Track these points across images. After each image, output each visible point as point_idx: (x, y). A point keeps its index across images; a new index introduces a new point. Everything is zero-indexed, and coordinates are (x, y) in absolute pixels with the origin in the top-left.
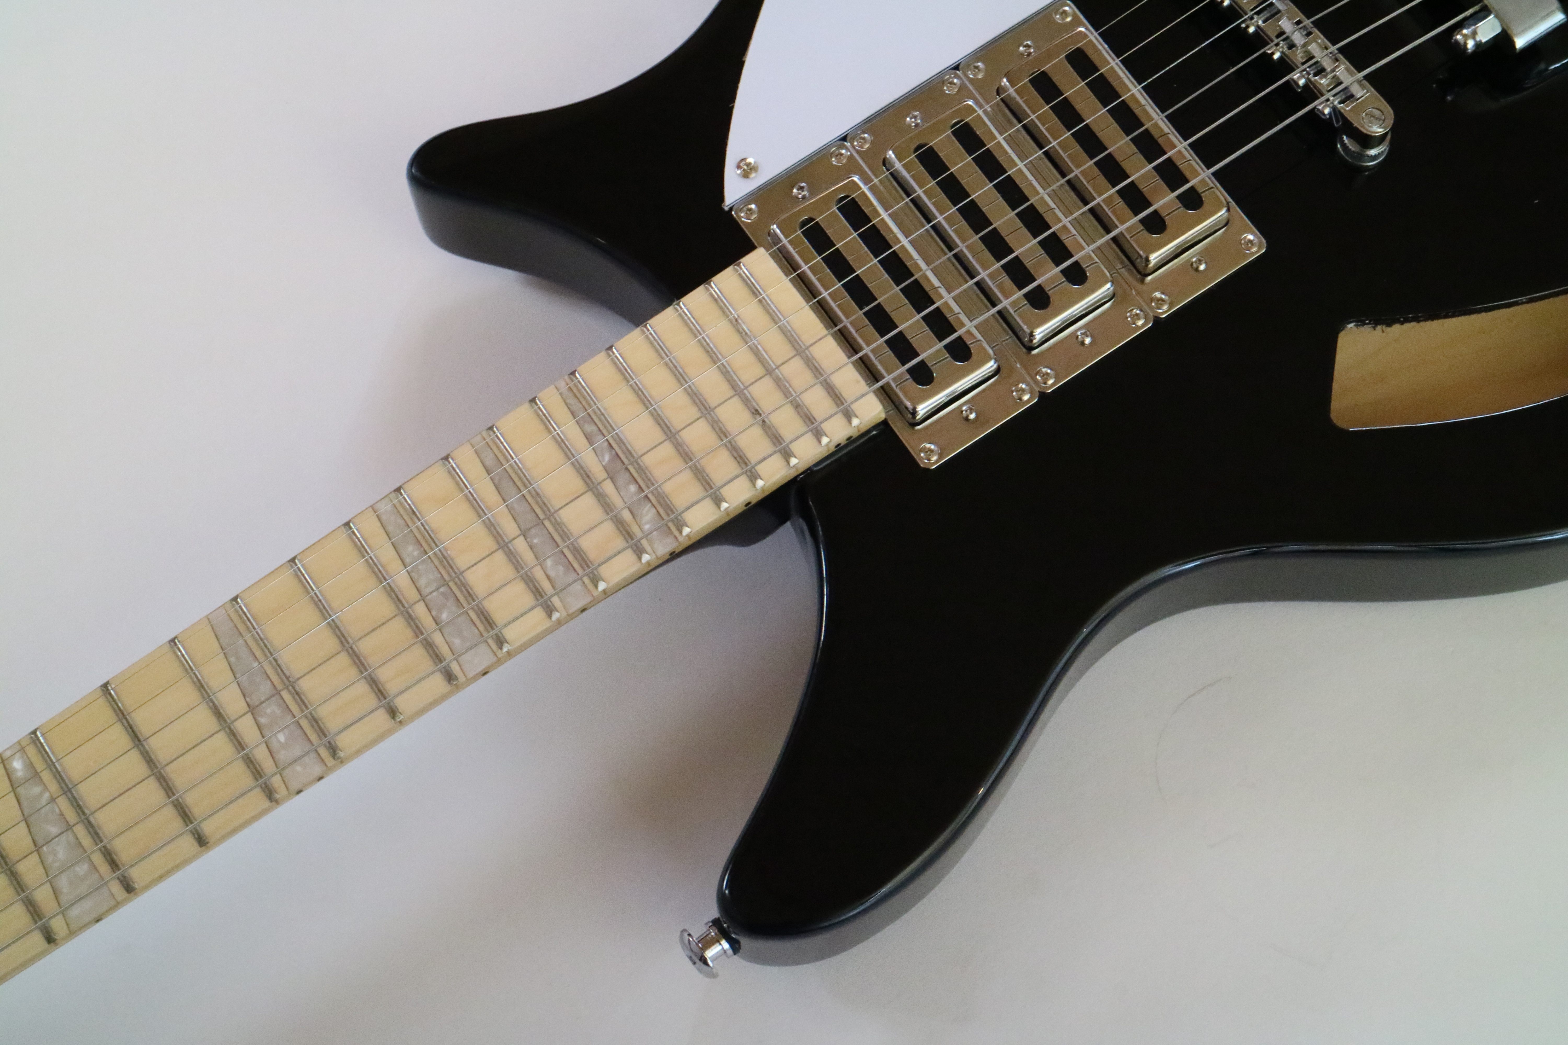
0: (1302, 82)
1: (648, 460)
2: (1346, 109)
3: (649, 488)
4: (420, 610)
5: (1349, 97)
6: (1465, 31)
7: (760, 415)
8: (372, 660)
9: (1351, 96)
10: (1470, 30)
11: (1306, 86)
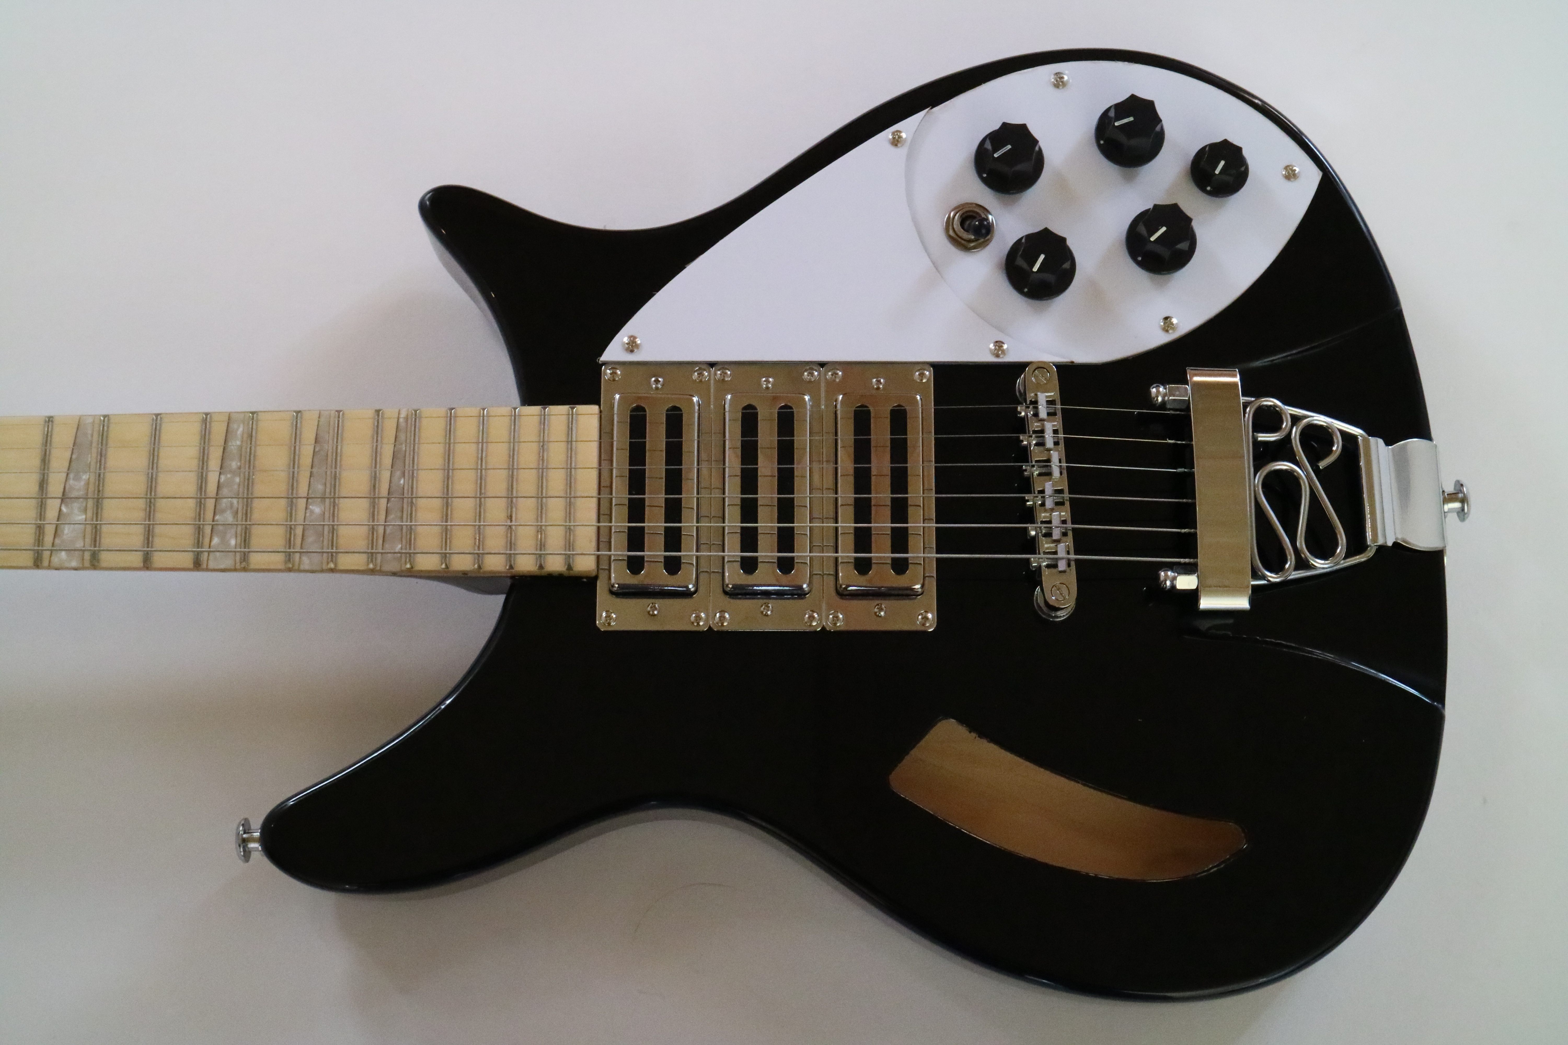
0: (1033, 533)
1: (421, 502)
2: (1046, 573)
3: (407, 522)
4: (210, 504)
5: (1053, 566)
6: (1169, 573)
7: (511, 521)
8: (159, 516)
9: (1055, 566)
10: (1173, 574)
11: (1034, 538)
